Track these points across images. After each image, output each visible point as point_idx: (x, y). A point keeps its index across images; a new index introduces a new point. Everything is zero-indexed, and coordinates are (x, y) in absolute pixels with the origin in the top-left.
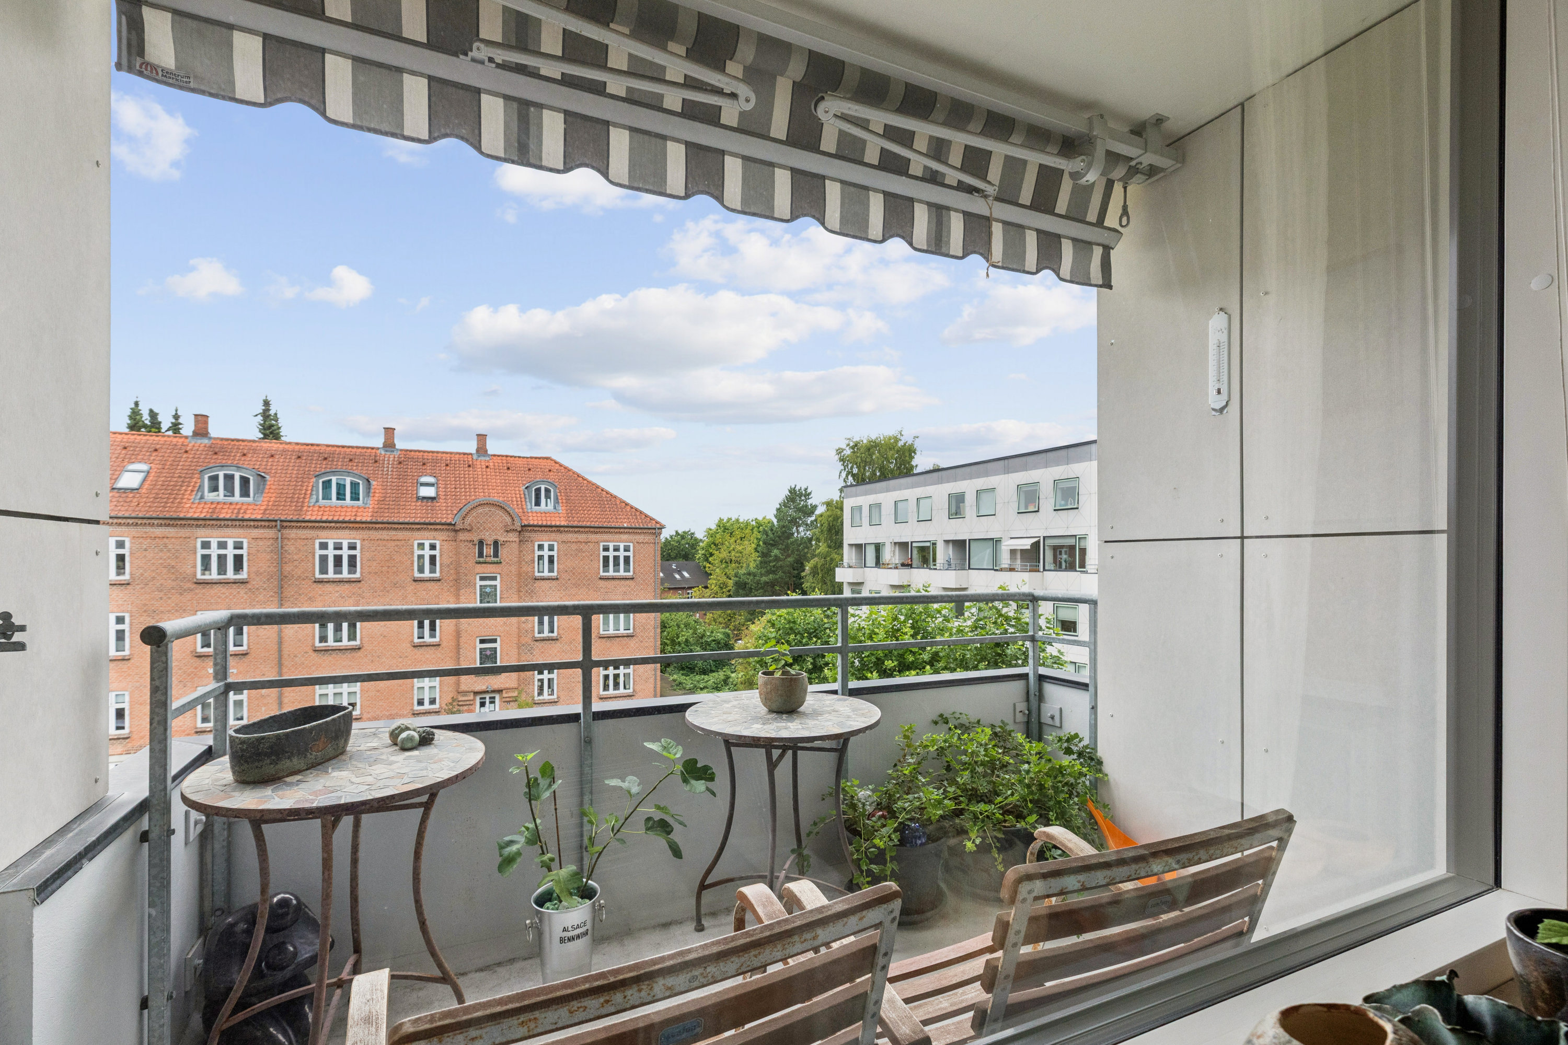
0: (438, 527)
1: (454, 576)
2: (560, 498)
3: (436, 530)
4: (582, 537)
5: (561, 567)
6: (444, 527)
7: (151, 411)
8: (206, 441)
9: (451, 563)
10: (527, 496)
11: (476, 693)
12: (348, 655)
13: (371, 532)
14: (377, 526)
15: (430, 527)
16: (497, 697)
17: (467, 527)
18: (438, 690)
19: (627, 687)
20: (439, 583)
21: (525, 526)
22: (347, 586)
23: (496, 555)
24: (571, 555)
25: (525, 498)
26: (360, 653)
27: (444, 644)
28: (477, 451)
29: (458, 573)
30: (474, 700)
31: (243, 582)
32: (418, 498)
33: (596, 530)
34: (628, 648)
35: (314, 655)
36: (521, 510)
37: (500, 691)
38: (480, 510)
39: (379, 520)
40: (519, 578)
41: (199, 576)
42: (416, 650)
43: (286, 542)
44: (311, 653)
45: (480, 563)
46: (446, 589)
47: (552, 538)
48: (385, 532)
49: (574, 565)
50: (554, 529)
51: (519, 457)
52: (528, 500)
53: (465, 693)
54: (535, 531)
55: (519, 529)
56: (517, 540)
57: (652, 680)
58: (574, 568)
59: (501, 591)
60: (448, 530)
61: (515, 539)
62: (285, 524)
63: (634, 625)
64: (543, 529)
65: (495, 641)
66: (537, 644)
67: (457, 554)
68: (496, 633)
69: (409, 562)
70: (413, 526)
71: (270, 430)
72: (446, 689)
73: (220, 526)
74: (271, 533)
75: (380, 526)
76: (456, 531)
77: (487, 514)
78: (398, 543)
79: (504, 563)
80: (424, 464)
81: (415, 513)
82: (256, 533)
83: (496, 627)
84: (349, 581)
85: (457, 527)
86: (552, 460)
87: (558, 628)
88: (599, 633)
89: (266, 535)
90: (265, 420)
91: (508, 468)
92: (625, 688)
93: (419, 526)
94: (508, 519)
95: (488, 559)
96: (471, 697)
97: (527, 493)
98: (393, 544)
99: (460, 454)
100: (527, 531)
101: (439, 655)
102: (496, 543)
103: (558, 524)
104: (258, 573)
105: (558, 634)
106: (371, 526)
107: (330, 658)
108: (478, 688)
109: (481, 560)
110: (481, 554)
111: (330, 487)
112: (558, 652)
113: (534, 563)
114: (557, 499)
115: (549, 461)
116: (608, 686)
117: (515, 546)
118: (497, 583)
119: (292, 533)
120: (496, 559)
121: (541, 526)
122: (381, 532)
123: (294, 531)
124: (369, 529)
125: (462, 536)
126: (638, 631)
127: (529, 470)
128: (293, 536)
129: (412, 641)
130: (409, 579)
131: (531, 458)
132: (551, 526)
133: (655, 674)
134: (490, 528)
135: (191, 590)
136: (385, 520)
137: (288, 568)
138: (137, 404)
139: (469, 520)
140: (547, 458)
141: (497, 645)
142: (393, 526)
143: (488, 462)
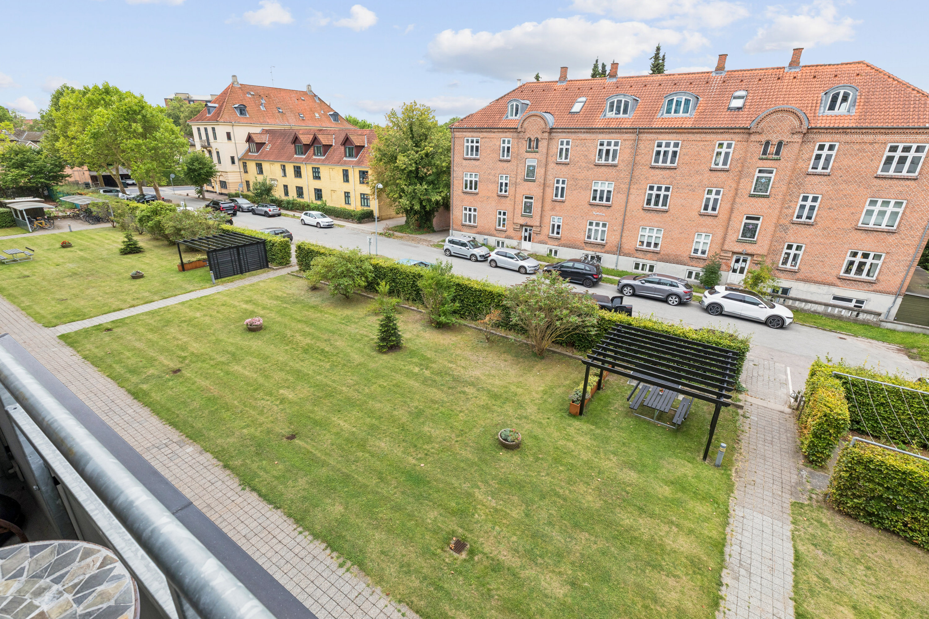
0: (737, 131)
1: (740, 169)
2: (858, 101)
3: (734, 133)
4: (870, 138)
5: (836, 165)
6: (741, 131)
7: (603, 64)
8: (614, 80)
9: (740, 159)
10: (823, 102)
11: (734, 253)
12: (660, 214)
13: (690, 135)
14: (694, 131)
15: (730, 131)
16: (749, 258)
17: (759, 130)
18: (709, 246)
19: (871, 274)
20: (727, 173)
21: (811, 128)
22: (668, 171)
23: (777, 153)
24: (850, 155)
25: (821, 103)
26: (666, 215)
27: (720, 216)
28: (790, 65)
29: (743, 166)
30: (732, 257)
31: (615, 166)
32: (729, 109)
33: (887, 131)
34: (884, 242)
35: (642, 212)
36: (812, 115)
37: (752, 255)
38: (774, 116)
39: (697, 127)
40: (793, 173)
41: (597, 161)
42: (700, 218)
43: (640, 142)
44: (641, 210)
45: (762, 159)
46: (731, 177)
47: (836, 139)
48: (699, 135)
49: (851, 164)
50: (840, 130)
51: (829, 65)
52: (823, 105)
53: (726, 251)
54: (820, 133)
55: (805, 131)
56: (800, 141)
57: (902, 275)
58: (849, 167)
59: (774, 182)
60: (743, 133)
61: (799, 140)
62: (641, 131)
63: (900, 223)
64: (828, 131)
65: (758, 219)
66: (792, 226)
67: (746, 151)
68: (761, 213)
69: (710, 157)
70: (719, 131)
71: (658, 68)
72: (714, 246)
73: (610, 133)
74: (633, 136)
75: (696, 131)
76: (750, 134)
77: (779, 119)
78: (705, 143)
79: (782, 160)
80: (742, 81)
81: (724, 120)
82: (626, 136)
83: (762, 209)
84: (670, 169)
85: (751, 131)
86: (864, 64)
87: (816, 216)
88: (857, 225)
89: (631, 138)
90: (655, 61)
91: (815, 77)
92: (868, 275)
93: (723, 131)
94: (797, 123)
95: (770, 157)
96: (730, 255)
97: (824, 99)
98: (702, 143)
99: (773, 69)
100: (811, 133)
101: (715, 223)
102: (780, 144)
103: (845, 126)
104: (623, 161)
105: (815, 221)
106: (690, 131)
107: (650, 215)
108: (736, 250)
109: (764, 157)
110: (765, 153)
111: (672, 103)
112: (810, 235)
113: (810, 160)
114: (855, 102)
115: (861, 65)
116: (851, 270)
117: (797, 146)
118: (772, 176)
119: (644, 136)
120: (776, 157)
121: (827, 129)
122: (696, 135)
123: (646, 135)
124: (689, 133)
125: (753, 138)
126: (902, 228)
127: (836, 76)
128: (644, 138)
129: (700, 211)
130: (707, 169)
131: (842, 64)
132: (838, 129)
133: (908, 271)
134: (778, 131)
135: (592, 169)
136: (701, 126)
137: (638, 158)
138: (597, 61)
139: (762, 125)
140: (859, 63)
141: (759, 223)
142: (705, 131)
143: (797, 73)
